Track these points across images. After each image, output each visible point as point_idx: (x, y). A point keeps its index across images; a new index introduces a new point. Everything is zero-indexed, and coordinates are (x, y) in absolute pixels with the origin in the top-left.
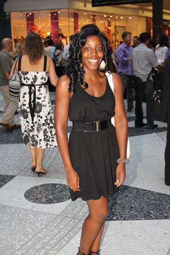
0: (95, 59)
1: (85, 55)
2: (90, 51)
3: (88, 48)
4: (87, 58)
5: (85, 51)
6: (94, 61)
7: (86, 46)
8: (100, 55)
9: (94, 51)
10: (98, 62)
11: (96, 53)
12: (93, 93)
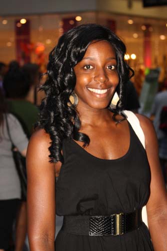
0: (103, 89)
1: (84, 80)
2: (93, 73)
3: (88, 66)
4: (88, 86)
5: (82, 71)
6: (101, 92)
7: (86, 61)
8: (113, 80)
9: (101, 72)
10: (108, 93)
11: (106, 75)
12: (104, 153)
